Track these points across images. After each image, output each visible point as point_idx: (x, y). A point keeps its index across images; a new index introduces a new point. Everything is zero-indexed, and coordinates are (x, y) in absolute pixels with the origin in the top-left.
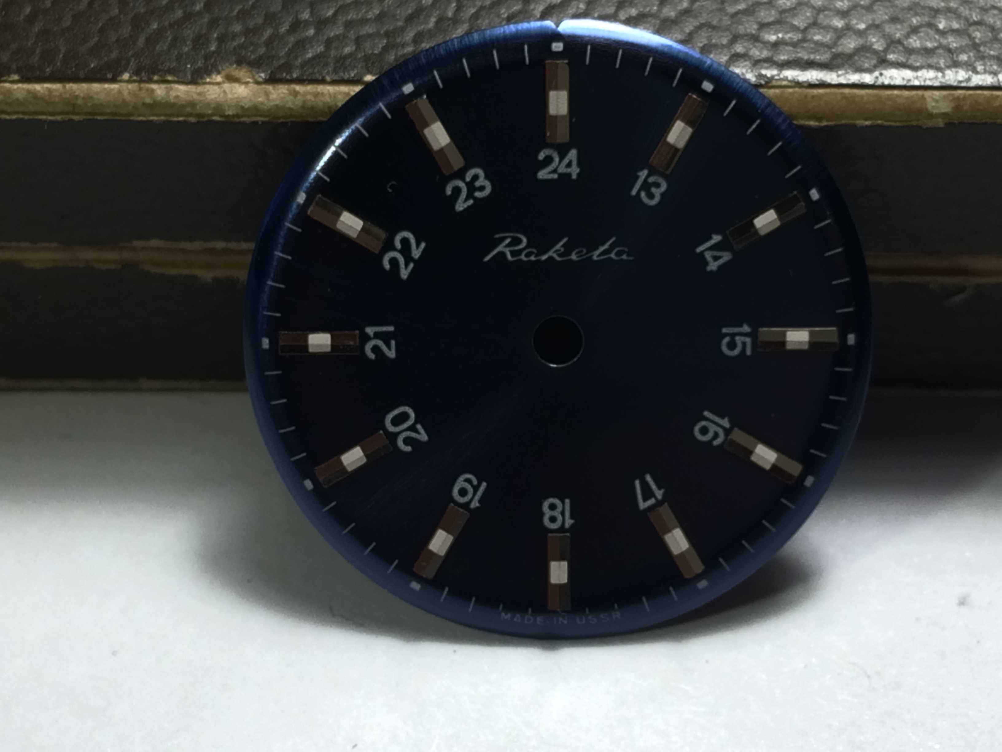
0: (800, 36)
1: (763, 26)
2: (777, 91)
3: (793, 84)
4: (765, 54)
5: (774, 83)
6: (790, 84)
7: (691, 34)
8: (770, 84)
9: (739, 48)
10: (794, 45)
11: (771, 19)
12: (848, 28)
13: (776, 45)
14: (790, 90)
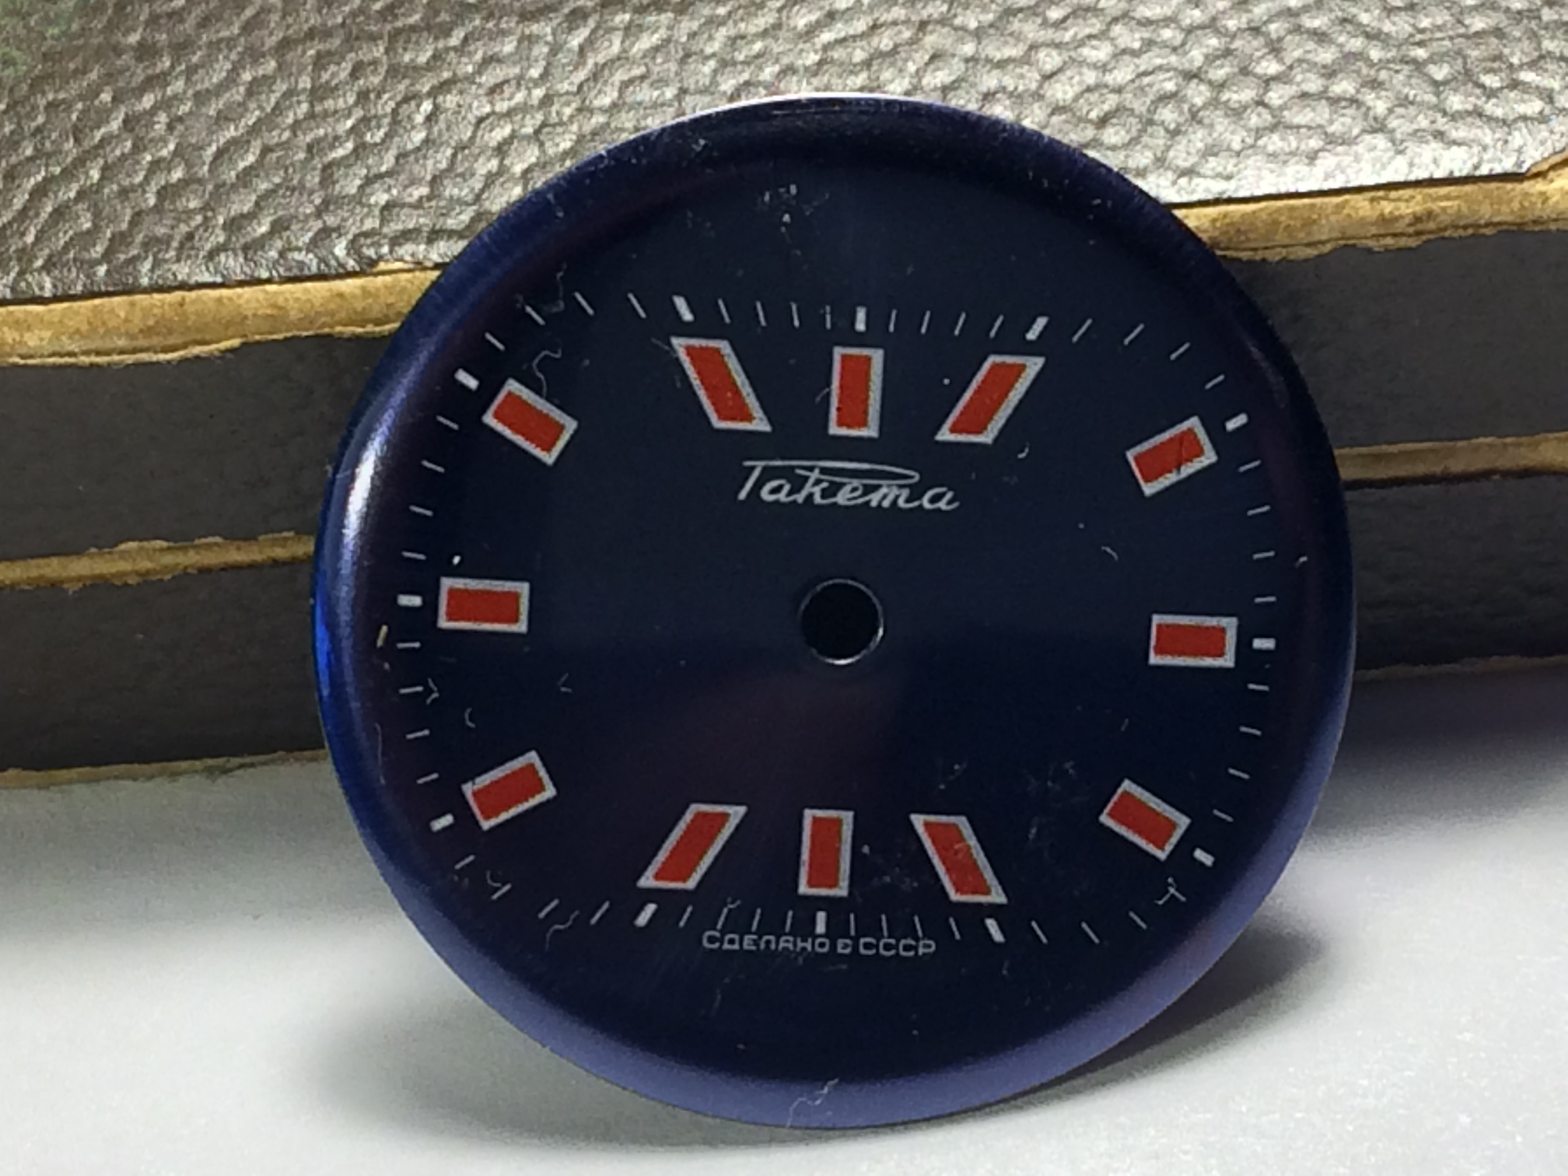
0: (424, 191)
1: (369, 181)
2: (388, 279)
3: (411, 266)
4: (370, 224)
5: (382, 266)
6: (406, 266)
7: (257, 204)
8: (375, 270)
9: (331, 220)
10: (418, 205)
11: (383, 169)
12: (502, 170)
13: (388, 207)
14: (408, 276)
